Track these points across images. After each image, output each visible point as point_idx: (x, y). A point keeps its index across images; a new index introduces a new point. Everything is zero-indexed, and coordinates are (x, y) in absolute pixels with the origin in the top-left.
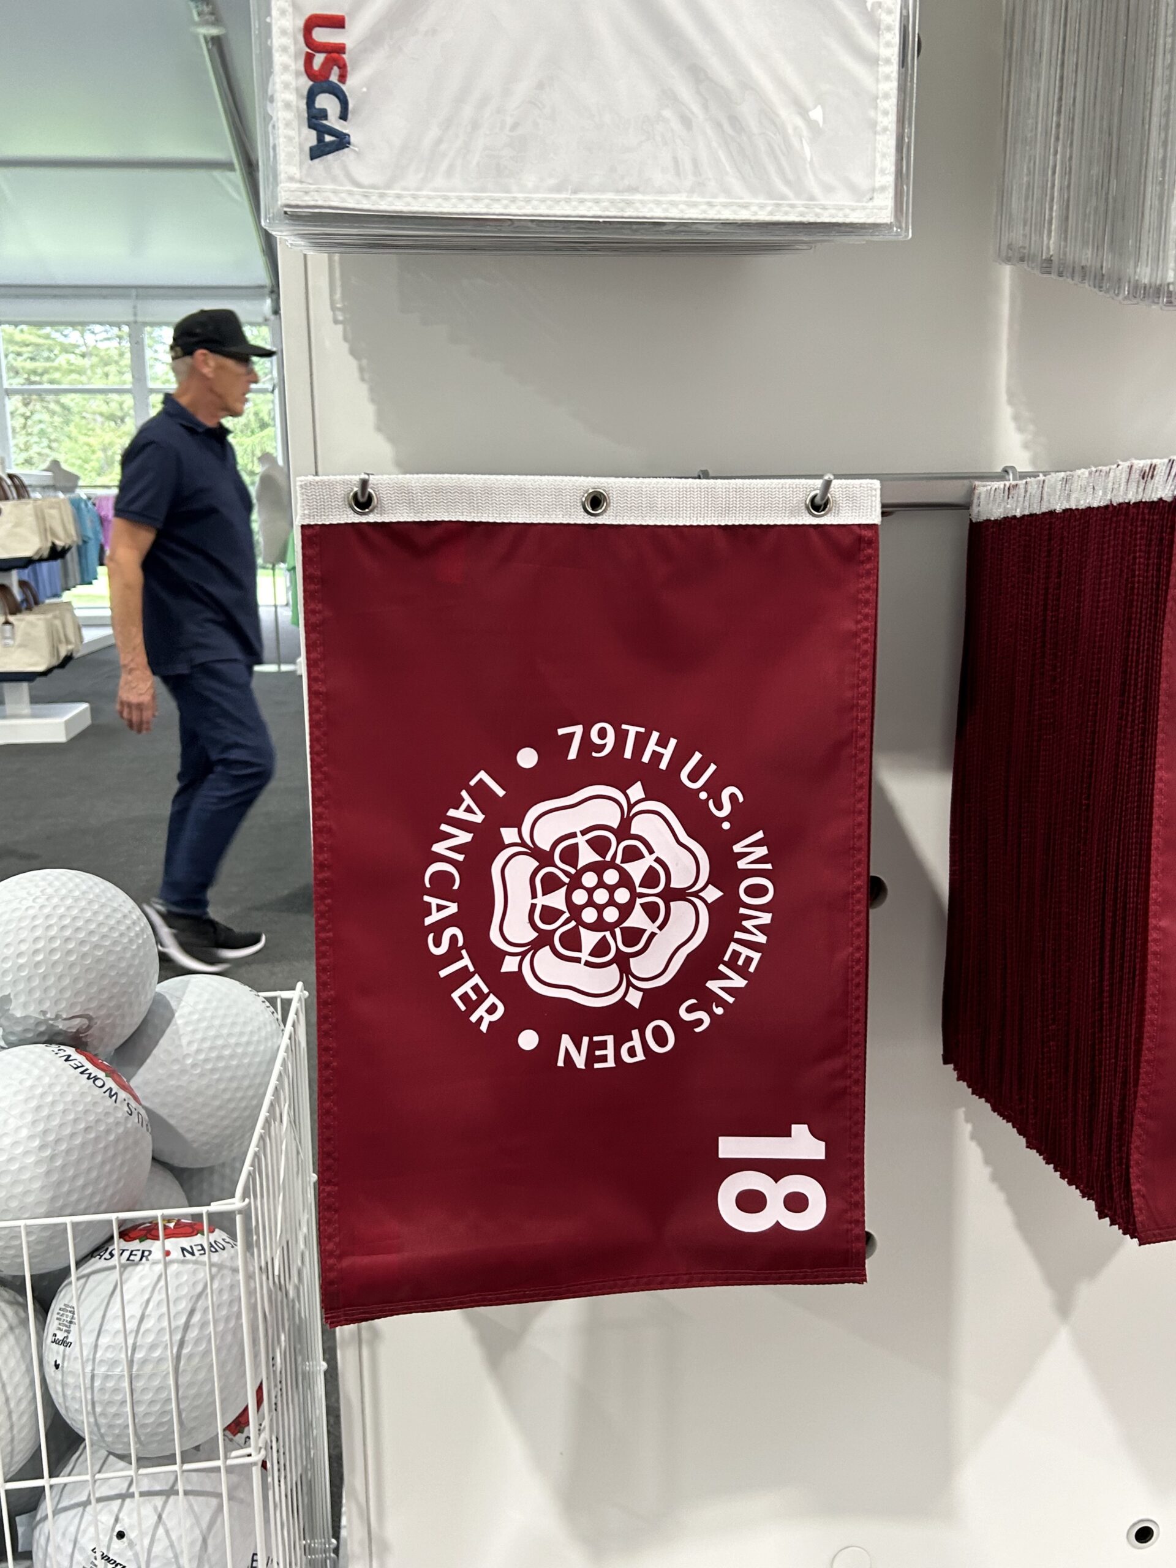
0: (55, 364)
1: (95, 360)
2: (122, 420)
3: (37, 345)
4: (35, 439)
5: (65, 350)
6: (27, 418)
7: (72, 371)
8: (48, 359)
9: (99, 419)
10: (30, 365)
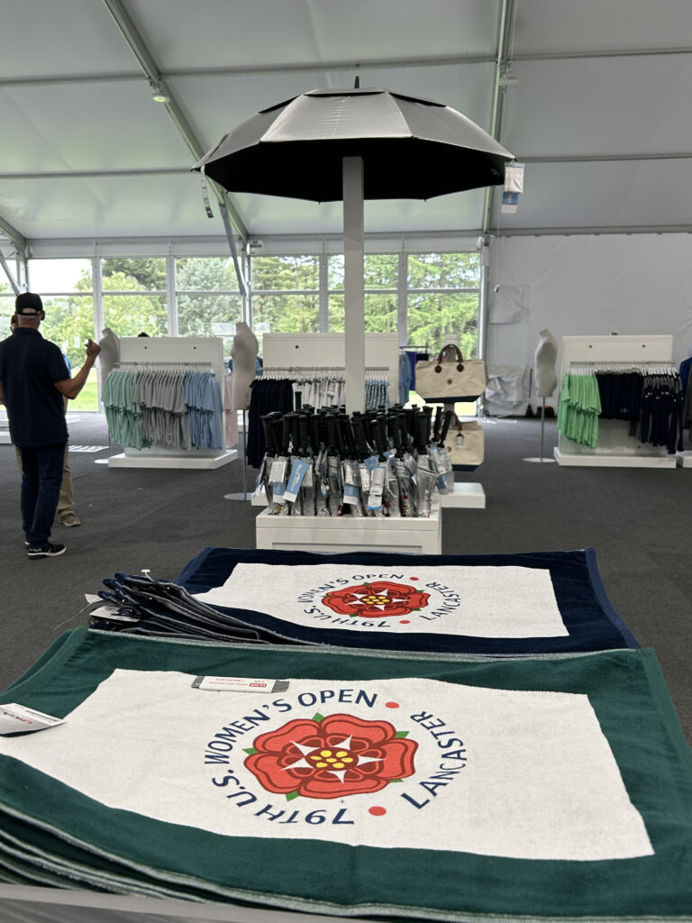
0: (280, 275)
1: (300, 272)
2: (314, 306)
3: (271, 265)
4: (266, 316)
5: (285, 267)
6: (262, 305)
7: (288, 279)
8: (276, 272)
9: (301, 304)
10: (266, 276)
